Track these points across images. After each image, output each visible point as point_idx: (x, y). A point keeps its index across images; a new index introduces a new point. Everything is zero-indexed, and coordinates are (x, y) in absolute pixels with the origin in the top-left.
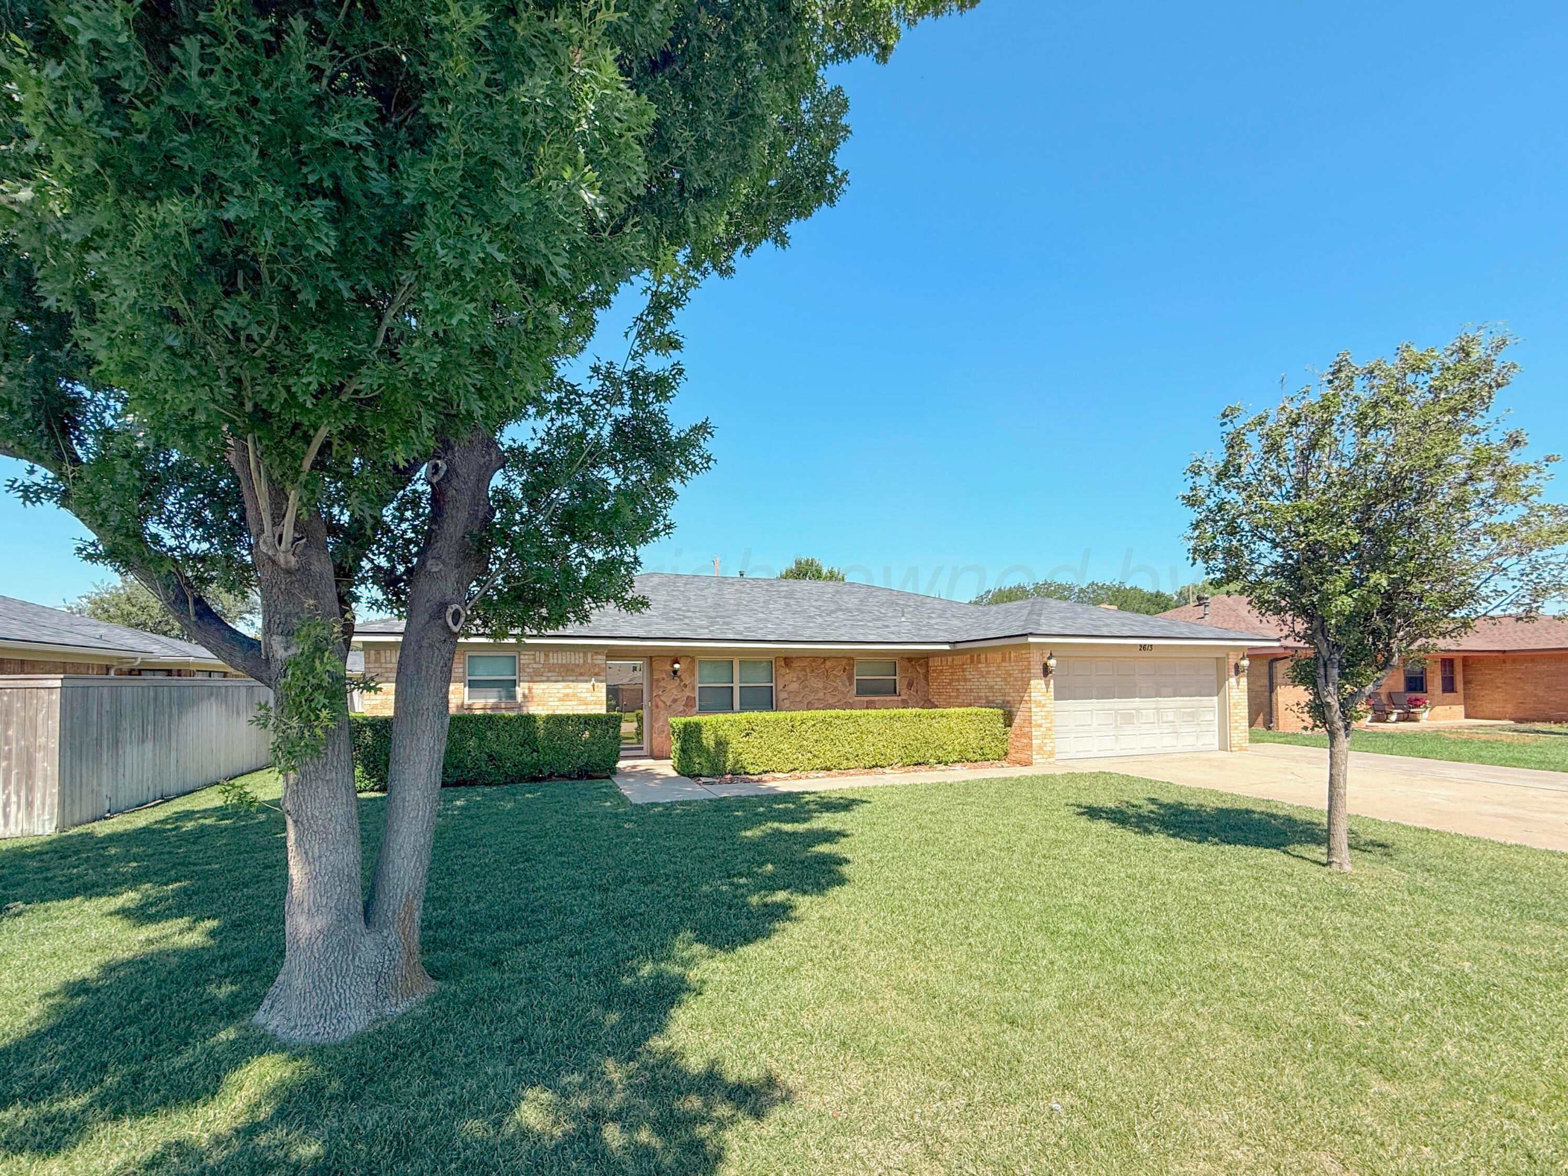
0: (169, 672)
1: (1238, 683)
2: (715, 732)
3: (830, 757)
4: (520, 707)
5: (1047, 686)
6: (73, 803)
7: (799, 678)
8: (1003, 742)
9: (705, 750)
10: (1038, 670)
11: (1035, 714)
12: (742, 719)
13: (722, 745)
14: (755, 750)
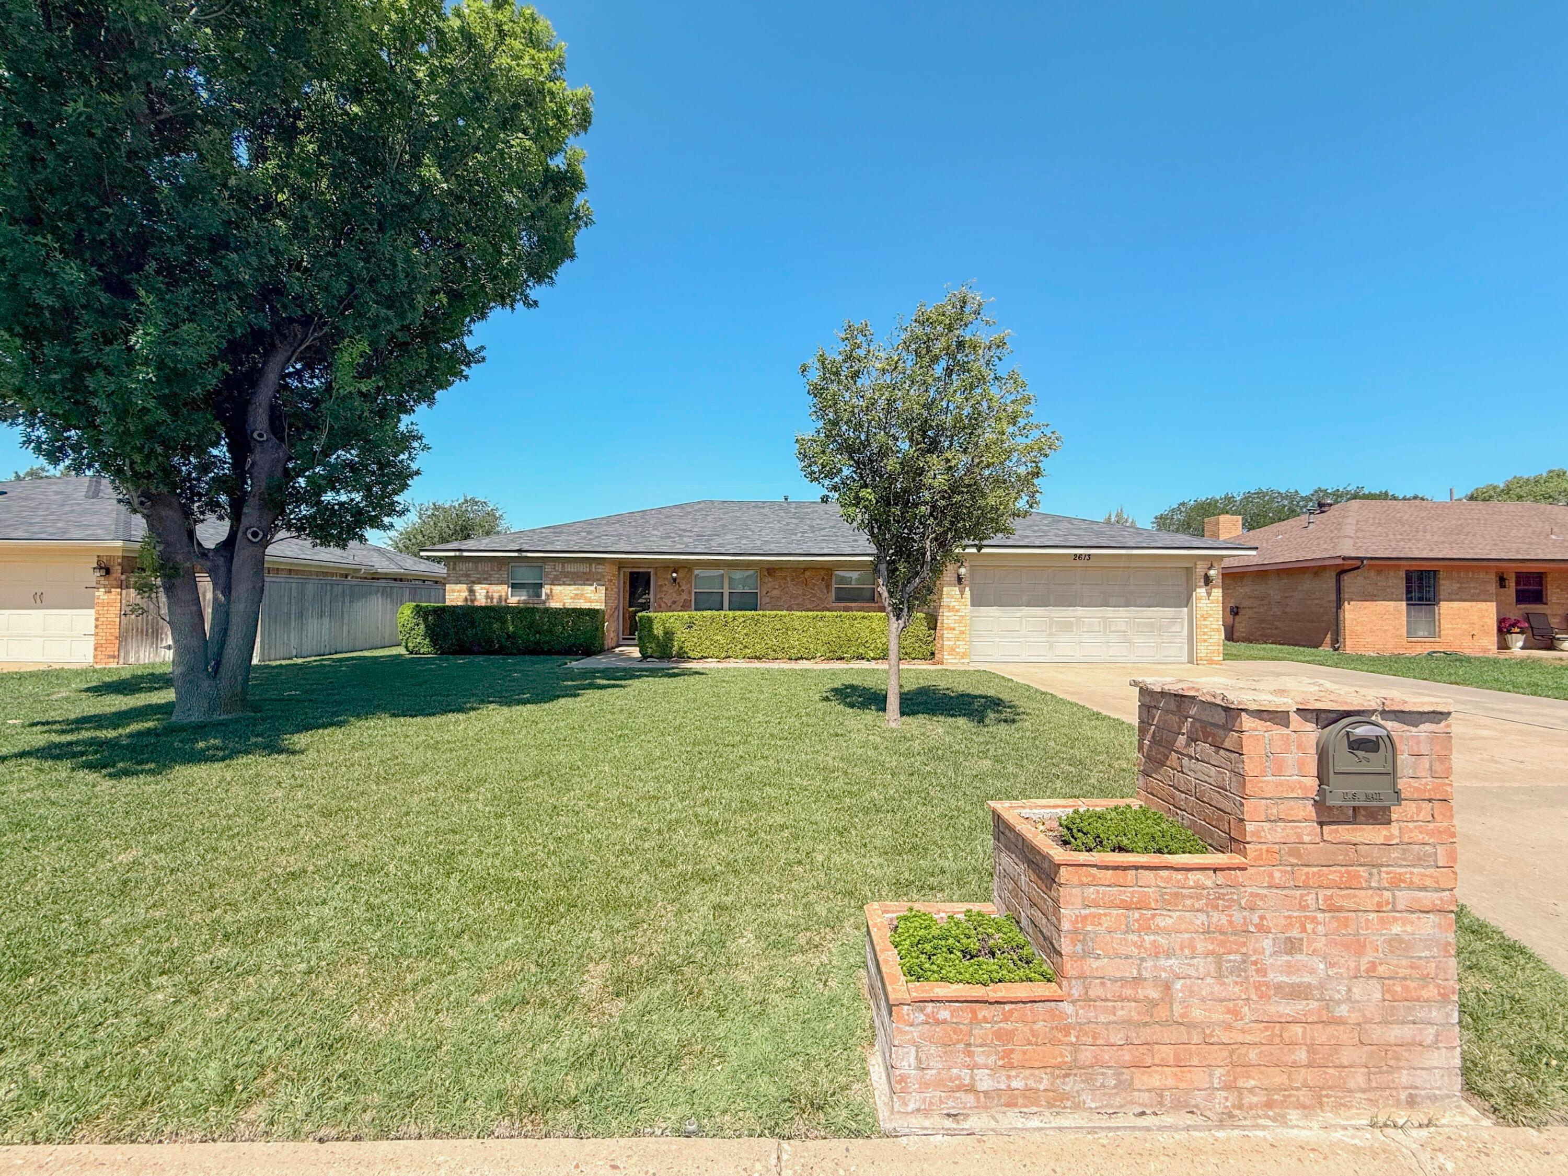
0: (395, 580)
1: (1209, 594)
2: (663, 624)
3: (759, 648)
4: (544, 602)
5: (962, 593)
6: (270, 648)
7: (780, 586)
8: (927, 643)
9: (656, 637)
10: (954, 578)
11: (947, 618)
12: (685, 614)
13: (669, 635)
14: (695, 640)
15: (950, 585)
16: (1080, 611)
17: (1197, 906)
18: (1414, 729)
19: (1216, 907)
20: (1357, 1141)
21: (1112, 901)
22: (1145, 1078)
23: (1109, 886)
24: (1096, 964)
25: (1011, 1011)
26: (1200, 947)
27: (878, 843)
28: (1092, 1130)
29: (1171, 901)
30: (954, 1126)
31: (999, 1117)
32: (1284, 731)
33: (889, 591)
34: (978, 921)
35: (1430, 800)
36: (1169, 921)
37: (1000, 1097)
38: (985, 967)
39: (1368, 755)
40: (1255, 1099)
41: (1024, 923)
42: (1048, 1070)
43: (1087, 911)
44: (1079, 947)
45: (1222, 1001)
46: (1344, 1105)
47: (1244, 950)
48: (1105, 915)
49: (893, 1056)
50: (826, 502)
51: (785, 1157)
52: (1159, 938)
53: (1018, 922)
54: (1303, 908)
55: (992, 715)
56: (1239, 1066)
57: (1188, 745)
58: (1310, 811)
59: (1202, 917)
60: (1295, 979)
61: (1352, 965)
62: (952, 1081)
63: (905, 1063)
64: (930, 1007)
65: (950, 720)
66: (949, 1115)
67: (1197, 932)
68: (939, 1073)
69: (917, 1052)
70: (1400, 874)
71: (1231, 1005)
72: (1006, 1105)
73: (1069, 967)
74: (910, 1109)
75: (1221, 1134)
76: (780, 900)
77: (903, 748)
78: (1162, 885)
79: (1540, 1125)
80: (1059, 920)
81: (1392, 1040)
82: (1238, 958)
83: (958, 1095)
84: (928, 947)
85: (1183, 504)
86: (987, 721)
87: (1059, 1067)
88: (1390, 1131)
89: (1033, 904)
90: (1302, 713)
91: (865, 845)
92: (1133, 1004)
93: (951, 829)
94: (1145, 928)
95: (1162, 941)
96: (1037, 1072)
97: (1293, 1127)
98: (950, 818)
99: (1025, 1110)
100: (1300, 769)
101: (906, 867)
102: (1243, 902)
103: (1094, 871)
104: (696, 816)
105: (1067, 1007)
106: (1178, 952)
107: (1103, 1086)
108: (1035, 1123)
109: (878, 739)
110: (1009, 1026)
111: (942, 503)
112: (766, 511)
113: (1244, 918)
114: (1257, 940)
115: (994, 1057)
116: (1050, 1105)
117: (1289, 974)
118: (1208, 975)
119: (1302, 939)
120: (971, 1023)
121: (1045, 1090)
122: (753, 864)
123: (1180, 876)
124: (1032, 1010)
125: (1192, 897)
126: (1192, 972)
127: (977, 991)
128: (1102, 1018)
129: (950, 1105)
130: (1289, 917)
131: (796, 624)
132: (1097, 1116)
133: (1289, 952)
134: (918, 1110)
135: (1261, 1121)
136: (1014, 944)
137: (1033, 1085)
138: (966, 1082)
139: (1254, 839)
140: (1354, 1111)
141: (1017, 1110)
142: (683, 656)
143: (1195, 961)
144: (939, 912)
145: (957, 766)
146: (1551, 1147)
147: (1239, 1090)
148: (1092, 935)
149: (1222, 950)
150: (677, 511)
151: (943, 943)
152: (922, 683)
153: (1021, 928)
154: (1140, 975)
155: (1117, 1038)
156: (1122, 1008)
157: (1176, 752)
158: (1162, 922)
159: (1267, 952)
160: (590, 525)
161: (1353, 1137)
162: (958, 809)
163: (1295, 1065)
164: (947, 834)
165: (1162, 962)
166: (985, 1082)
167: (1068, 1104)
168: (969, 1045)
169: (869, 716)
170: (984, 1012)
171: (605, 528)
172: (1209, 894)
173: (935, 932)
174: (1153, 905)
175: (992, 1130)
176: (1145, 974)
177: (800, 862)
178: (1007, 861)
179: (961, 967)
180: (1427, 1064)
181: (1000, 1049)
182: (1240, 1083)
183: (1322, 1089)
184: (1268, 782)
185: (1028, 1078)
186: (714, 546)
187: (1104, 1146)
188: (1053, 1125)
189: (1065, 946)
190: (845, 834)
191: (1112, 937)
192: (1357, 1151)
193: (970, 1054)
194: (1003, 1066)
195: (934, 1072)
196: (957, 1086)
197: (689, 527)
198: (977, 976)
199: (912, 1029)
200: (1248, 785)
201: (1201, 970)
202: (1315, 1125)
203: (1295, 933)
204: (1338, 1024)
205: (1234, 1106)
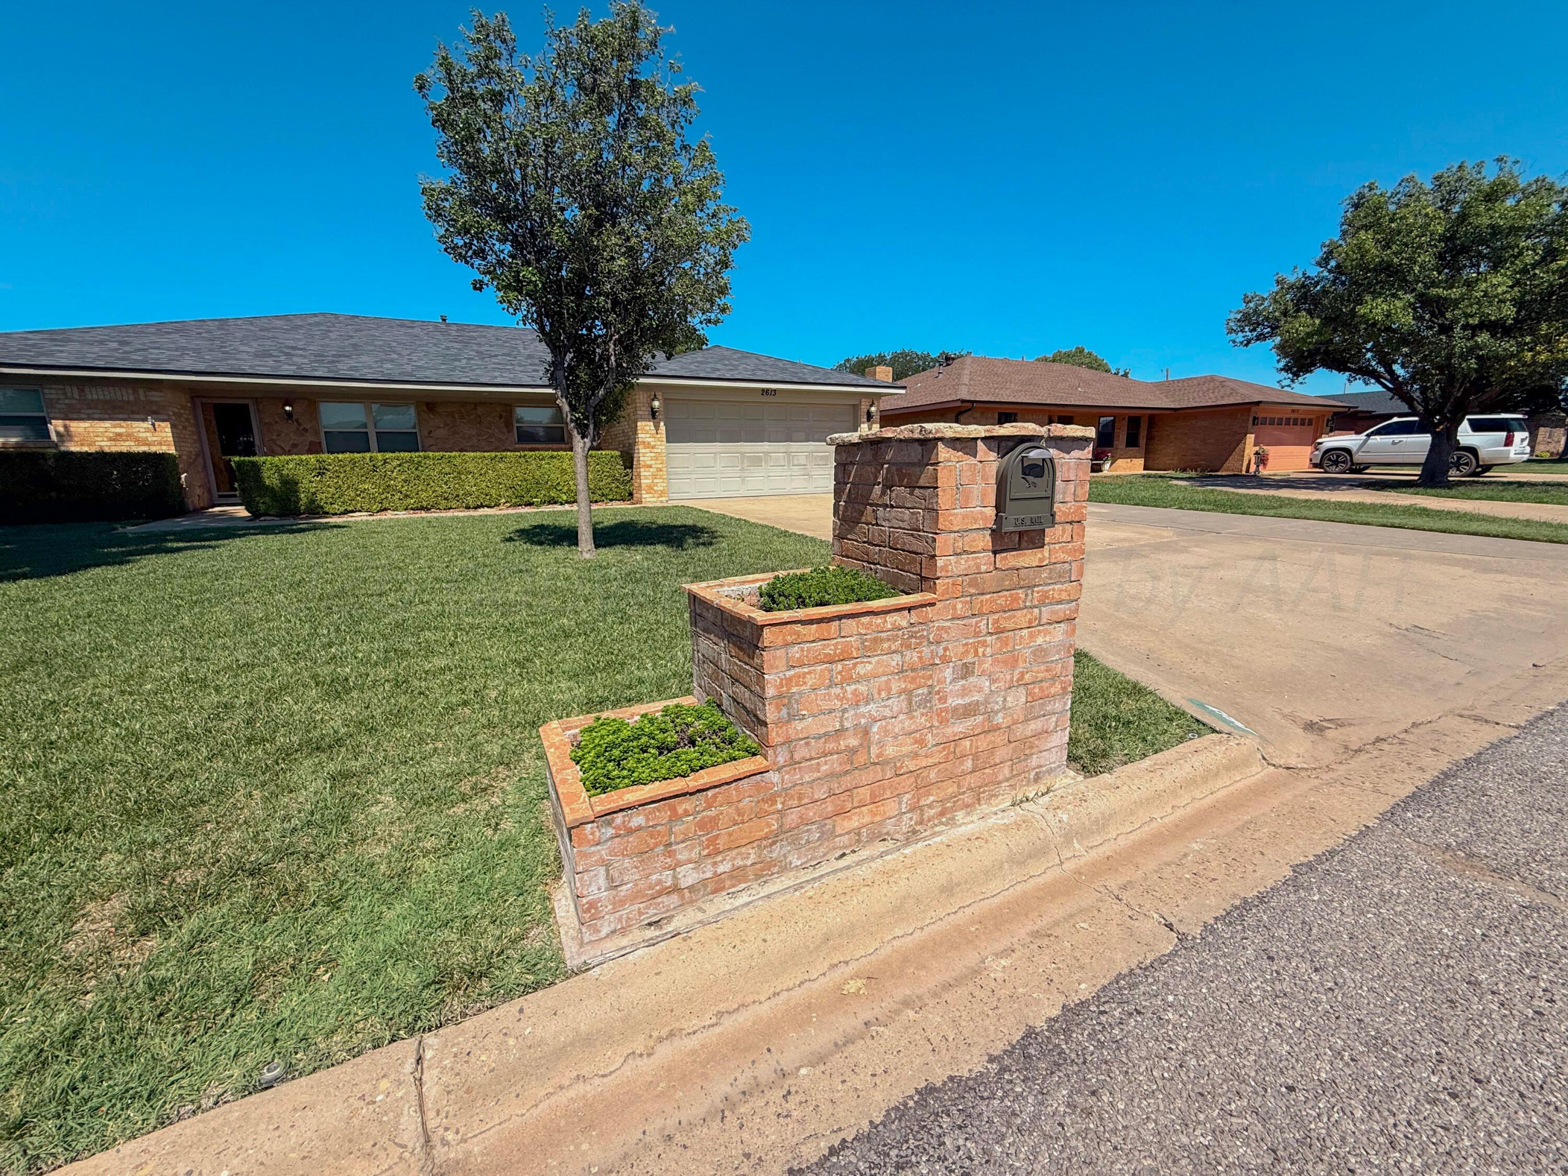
3: (426, 496)
4: (56, 445)
5: (657, 427)
7: (446, 425)
8: (625, 483)
9: (270, 490)
10: (646, 412)
11: (643, 455)
12: (312, 458)
13: (290, 485)
14: (332, 490)
15: (644, 419)
16: (765, 446)
17: (893, 648)
18: (1067, 456)
19: (908, 647)
20: (1006, 821)
21: (816, 657)
22: (845, 823)
23: (813, 641)
24: (800, 725)
25: (715, 796)
26: (895, 687)
27: (566, 667)
28: (799, 887)
29: (869, 648)
30: (657, 933)
31: (706, 906)
32: (972, 461)
33: (570, 404)
34: (678, 712)
35: (1071, 523)
36: (869, 667)
37: (705, 886)
38: (683, 757)
39: (1037, 480)
40: (932, 812)
41: (726, 703)
42: (755, 845)
43: (792, 672)
44: (784, 712)
45: (911, 734)
46: (995, 795)
47: (930, 683)
48: (810, 673)
49: (578, 884)
50: (480, 289)
51: (429, 1054)
52: (859, 686)
53: (719, 706)
54: (977, 634)
55: (690, 541)
56: (922, 788)
57: (883, 493)
58: (986, 540)
59: (897, 658)
60: (967, 700)
61: (1008, 677)
62: (650, 888)
63: (594, 888)
64: (619, 818)
65: (649, 548)
66: (650, 924)
67: (893, 673)
68: (636, 885)
69: (607, 871)
70: (1047, 592)
71: (918, 735)
72: (712, 893)
73: (775, 735)
74: (603, 934)
75: (907, 851)
76: (435, 750)
77: (597, 576)
78: (863, 632)
79: (1110, 770)
80: (763, 689)
81: (1029, 734)
82: (925, 690)
83: (660, 900)
84: (616, 753)
85: (848, 360)
86: (686, 546)
87: (766, 838)
88: (1024, 805)
89: (735, 680)
90: (988, 442)
91: (552, 672)
92: (835, 756)
93: (650, 642)
94: (849, 680)
95: (862, 688)
96: (743, 850)
97: (960, 826)
98: (648, 634)
99: (733, 890)
100: (982, 501)
101: (599, 685)
102: (931, 637)
103: (798, 627)
104: (314, 677)
105: (773, 777)
106: (876, 696)
107: (808, 842)
108: (744, 898)
109: (570, 571)
110: (713, 812)
111: (624, 296)
112: (417, 331)
113: (932, 652)
114: (941, 671)
115: (697, 850)
116: (758, 877)
117: (963, 696)
118: (900, 712)
119: (974, 663)
120: (670, 820)
121: (752, 864)
122: (397, 717)
123: (878, 620)
124: (736, 789)
125: (889, 640)
126: (887, 713)
127: (677, 785)
128: (807, 778)
129: (652, 914)
130: (966, 644)
131: (471, 466)
132: (803, 872)
133: (964, 677)
134: (614, 932)
135: (937, 829)
136: (716, 727)
137: (741, 863)
138: (668, 884)
139: (943, 574)
140: (1001, 797)
141: (724, 893)
142: (315, 510)
143: (890, 702)
144: (632, 716)
145: (656, 586)
146: (1119, 782)
147: (921, 808)
148: (797, 697)
149: (913, 686)
150: (278, 323)
151: (635, 743)
152: (619, 519)
153: (723, 711)
154: (842, 726)
155: (820, 793)
156: (826, 763)
157: (871, 505)
158: (861, 670)
159: (948, 680)
160: (123, 334)
161: (1002, 818)
162: (657, 622)
163: (964, 774)
164: (646, 647)
165: (863, 709)
166: (688, 876)
167: (776, 870)
168: (670, 844)
169: (560, 552)
170: (684, 805)
171: (153, 338)
172: (904, 634)
173: (625, 734)
174: (855, 655)
175: (700, 922)
176: (847, 724)
177: (465, 703)
178: (707, 645)
179: (655, 764)
180: (1049, 745)
181: (704, 839)
182: (922, 803)
183: (980, 787)
184: (957, 514)
185: (735, 859)
186: (343, 368)
187: (811, 898)
188: (762, 894)
189: (770, 714)
190: (528, 664)
191: (816, 695)
192: (1006, 828)
193: (671, 854)
194: (709, 855)
195: (629, 886)
196: (658, 891)
197: (301, 344)
198: (675, 769)
199: (599, 847)
200: (941, 520)
201: (895, 709)
202: (975, 818)
203: (970, 659)
204: (995, 731)
205: (916, 824)
